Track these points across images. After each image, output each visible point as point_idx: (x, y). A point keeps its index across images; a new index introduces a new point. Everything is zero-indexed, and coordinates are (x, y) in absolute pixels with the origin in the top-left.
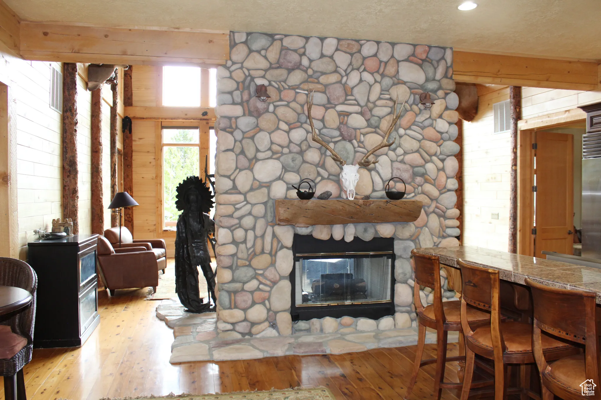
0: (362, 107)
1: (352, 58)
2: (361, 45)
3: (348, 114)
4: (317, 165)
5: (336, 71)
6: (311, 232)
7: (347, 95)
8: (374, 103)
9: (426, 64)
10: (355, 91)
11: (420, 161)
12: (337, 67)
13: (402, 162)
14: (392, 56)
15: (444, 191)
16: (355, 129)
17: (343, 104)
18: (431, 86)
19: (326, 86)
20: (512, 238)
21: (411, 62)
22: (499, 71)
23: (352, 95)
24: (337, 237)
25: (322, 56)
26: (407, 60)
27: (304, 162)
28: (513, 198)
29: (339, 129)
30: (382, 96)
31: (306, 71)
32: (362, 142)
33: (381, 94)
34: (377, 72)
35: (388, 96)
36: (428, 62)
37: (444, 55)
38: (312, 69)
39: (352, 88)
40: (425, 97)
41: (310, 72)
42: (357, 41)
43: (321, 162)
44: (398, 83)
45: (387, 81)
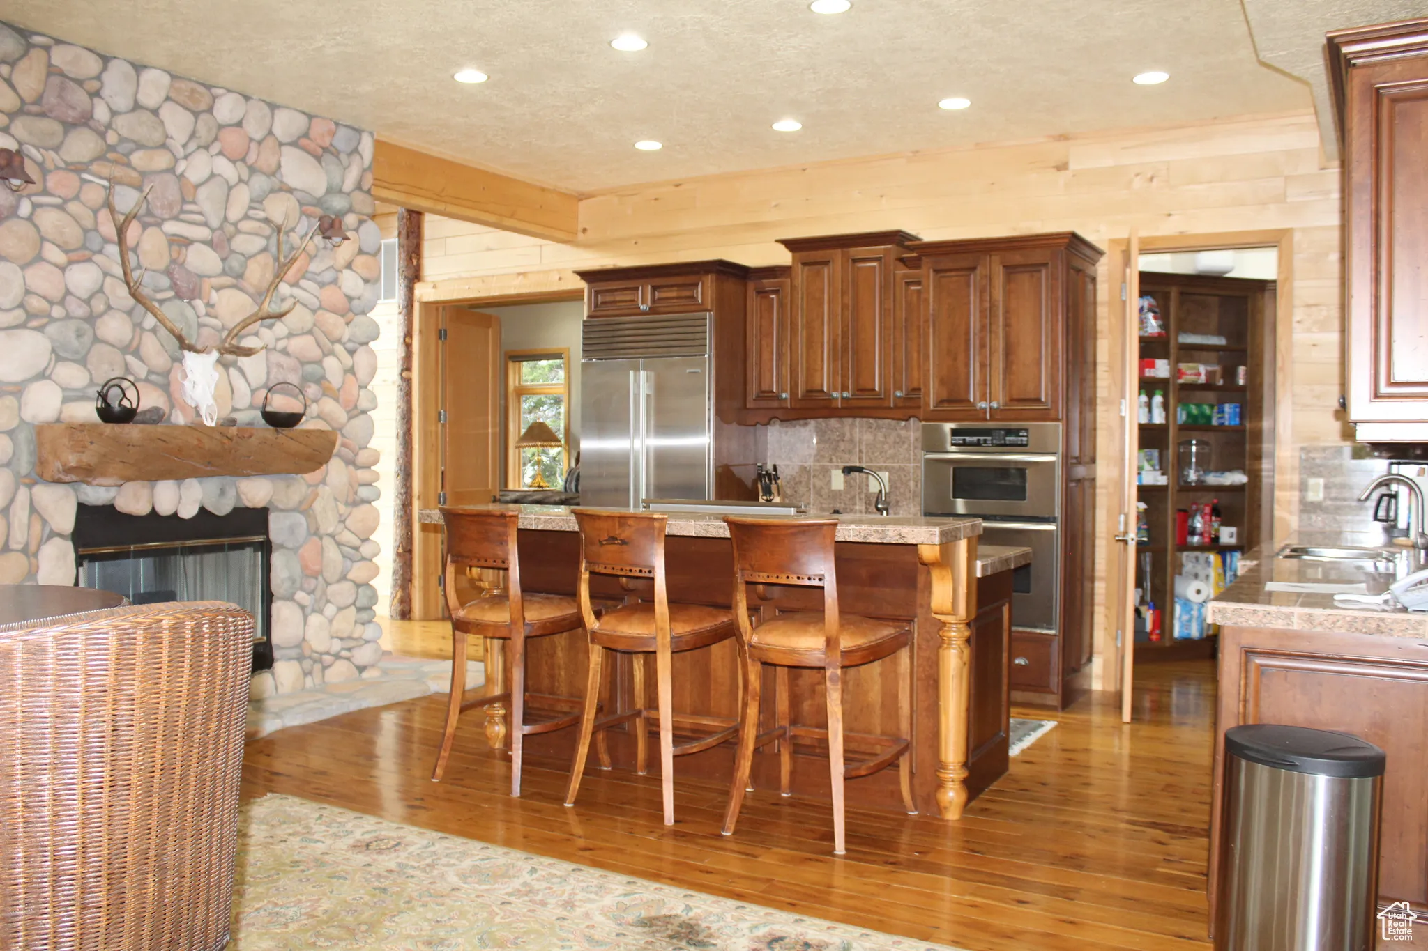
0: (213, 230)
1: (196, 122)
2: (214, 98)
3: (187, 242)
4: (125, 350)
5: (163, 146)
6: (114, 498)
7: (184, 201)
8: (235, 224)
9: (328, 158)
10: (203, 193)
11: (316, 353)
12: (167, 136)
13: (285, 352)
14: (270, 133)
15: (355, 412)
16: (200, 276)
17: (176, 218)
18: (338, 203)
19: (144, 174)
20: (401, 513)
21: (304, 149)
22: (443, 190)
23: (194, 202)
24: (165, 509)
25: (137, 106)
26: (294, 144)
27: (97, 340)
28: (405, 434)
29: (168, 272)
30: (251, 213)
31: (102, 135)
32: (212, 306)
33: (251, 208)
34: (243, 160)
35: (262, 215)
36: (332, 154)
37: (359, 144)
38: (115, 131)
39: (197, 187)
40: (332, 225)
41: (112, 138)
42: (208, 87)
43: (135, 344)
44: (280, 190)
45: (260, 182)
